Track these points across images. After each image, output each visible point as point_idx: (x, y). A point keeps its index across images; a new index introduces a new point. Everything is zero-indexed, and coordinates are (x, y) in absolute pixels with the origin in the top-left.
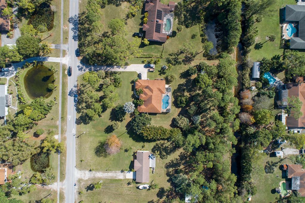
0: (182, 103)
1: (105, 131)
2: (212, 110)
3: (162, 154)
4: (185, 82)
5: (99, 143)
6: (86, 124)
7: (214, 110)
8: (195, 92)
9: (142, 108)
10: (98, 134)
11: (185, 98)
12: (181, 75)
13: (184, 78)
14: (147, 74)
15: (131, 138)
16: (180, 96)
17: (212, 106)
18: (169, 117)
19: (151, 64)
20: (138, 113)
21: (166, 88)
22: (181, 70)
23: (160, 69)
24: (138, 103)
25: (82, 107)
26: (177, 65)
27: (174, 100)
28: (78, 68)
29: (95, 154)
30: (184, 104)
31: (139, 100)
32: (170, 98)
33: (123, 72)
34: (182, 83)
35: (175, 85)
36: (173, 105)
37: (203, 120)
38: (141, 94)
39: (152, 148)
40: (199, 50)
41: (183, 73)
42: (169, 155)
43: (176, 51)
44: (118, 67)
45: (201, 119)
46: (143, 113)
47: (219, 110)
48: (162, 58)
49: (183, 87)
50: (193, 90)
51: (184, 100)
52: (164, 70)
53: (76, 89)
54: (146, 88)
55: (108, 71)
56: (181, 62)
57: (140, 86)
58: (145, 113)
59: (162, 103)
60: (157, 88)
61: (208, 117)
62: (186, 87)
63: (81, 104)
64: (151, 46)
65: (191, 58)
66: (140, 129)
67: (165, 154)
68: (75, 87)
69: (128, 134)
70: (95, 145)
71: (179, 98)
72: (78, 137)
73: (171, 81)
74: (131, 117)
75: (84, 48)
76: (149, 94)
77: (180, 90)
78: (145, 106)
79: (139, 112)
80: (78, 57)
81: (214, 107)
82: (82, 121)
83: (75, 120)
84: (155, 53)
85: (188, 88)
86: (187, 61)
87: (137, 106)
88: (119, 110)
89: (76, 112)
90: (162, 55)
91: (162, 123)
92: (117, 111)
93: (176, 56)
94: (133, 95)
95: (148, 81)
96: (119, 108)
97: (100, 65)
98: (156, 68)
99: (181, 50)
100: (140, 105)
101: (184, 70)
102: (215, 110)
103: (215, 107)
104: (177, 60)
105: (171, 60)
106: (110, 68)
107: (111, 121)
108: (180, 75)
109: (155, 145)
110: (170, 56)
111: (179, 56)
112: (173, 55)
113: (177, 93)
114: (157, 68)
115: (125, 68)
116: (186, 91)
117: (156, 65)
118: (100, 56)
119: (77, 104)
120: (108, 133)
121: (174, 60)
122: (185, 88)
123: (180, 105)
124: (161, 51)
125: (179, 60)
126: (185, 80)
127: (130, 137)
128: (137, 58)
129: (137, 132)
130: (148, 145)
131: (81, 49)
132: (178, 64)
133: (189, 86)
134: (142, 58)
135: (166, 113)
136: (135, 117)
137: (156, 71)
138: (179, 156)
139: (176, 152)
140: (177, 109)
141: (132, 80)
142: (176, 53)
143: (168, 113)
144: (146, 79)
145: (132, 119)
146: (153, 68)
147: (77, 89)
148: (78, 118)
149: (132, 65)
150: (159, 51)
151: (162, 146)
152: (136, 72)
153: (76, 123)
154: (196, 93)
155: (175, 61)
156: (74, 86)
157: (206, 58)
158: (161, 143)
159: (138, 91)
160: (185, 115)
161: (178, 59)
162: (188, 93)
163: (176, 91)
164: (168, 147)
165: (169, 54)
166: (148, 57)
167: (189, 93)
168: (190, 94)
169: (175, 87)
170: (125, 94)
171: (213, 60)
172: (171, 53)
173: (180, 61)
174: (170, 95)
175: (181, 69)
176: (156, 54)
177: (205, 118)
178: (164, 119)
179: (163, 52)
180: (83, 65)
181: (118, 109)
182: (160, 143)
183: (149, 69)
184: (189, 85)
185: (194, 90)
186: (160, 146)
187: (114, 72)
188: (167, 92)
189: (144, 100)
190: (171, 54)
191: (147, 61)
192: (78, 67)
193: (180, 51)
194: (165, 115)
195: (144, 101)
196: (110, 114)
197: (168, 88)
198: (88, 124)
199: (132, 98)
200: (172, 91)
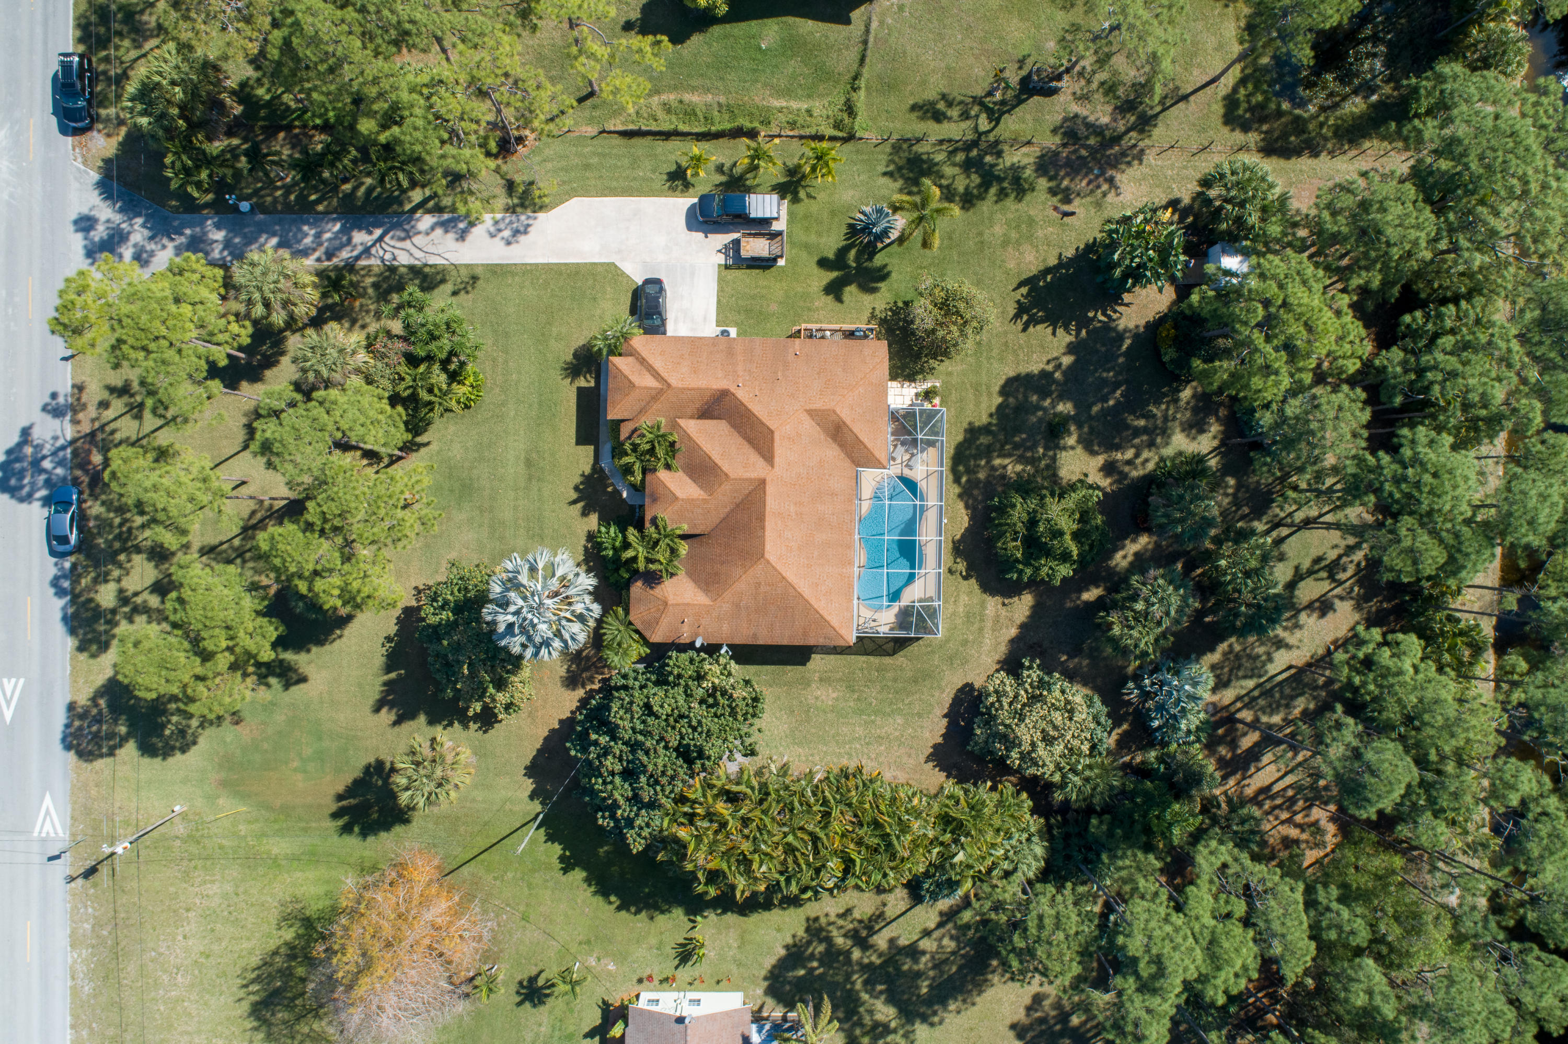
0: (1047, 552)
1: (335, 816)
2: (1310, 606)
3: (867, 1020)
4: (1067, 360)
5: (286, 919)
6: (166, 752)
7: (1323, 607)
8: (1151, 444)
9: (671, 600)
10: (279, 847)
11: (1071, 501)
12: (1024, 290)
13: (1054, 320)
14: (721, 290)
15: (579, 875)
16: (1025, 487)
17: (1310, 572)
18: (923, 677)
19: (749, 190)
20: (637, 650)
21: (894, 416)
22: (1026, 247)
23: (831, 243)
24: (635, 559)
25: (123, 598)
26: (986, 206)
27: (962, 520)
28: (77, 242)
29: (250, 1023)
30: (1065, 557)
31: (640, 526)
32: (932, 501)
33: (498, 271)
34: (1035, 365)
35: (977, 388)
36: (961, 566)
37: (1228, 696)
38: (662, 474)
39: (769, 962)
40: (1187, 68)
41: (1048, 271)
42: (924, 1019)
43: (978, 71)
44: (453, 221)
45: (1214, 690)
46: (683, 648)
47: (1373, 605)
48: (850, 137)
49: (1047, 403)
50: (1137, 432)
51: (1067, 525)
52: (870, 250)
53: (67, 430)
54: (705, 413)
55: (363, 263)
56: (1028, 172)
57: (656, 396)
58: (698, 651)
59: (860, 556)
60: (811, 413)
61: (1272, 669)
62: (1076, 406)
63: (116, 573)
64: (753, 26)
65: (1117, 139)
66: (652, 805)
67: (885, 1012)
68: (56, 412)
69: (551, 838)
70: (246, 945)
71: (1018, 500)
72: (91, 872)
73: (941, 351)
74: (571, 681)
75: (133, 54)
76: (732, 475)
77: (1017, 430)
78: (696, 581)
79: (645, 642)
80: (77, 132)
81: (1326, 586)
82: (123, 730)
83: (60, 718)
84: (787, 93)
85: (1095, 409)
86: (1076, 167)
87: (627, 585)
88: (451, 626)
89: (71, 643)
90: (850, 109)
91: (860, 731)
92: (436, 632)
93: (984, 124)
94: (588, 480)
95: (730, 352)
96: (458, 609)
97: (288, 208)
98: (801, 236)
99: (1021, 62)
100: (652, 579)
101: (1055, 253)
102: (1337, 603)
103: (1340, 583)
104: (988, 159)
105: (939, 157)
106: (380, 239)
107: (397, 723)
108: (1018, 295)
109: (801, 933)
110: (922, 118)
111: (1011, 124)
112: (954, 113)
113: (997, 462)
114: (807, 229)
115: (516, 232)
116: (1071, 441)
117: (800, 208)
118: (281, 128)
119: (74, 574)
120: (364, 834)
121: (960, 157)
122: (1065, 408)
123: (1029, 571)
124: (848, 77)
125: (1013, 157)
126: (1065, 338)
127: (567, 865)
128: (617, 141)
129: (630, 834)
130: (732, 939)
131: (107, 59)
132: (1002, 195)
133: (1102, 390)
134: (675, 144)
135: (896, 645)
136: (608, 690)
137: (804, 255)
138: (1013, 1027)
139: (989, 994)
140: (993, 604)
141: (579, 341)
142: (979, 92)
143: (914, 648)
144: (710, 330)
145: (584, 702)
146: (776, 226)
147: (69, 432)
148: (83, 699)
149: (576, 206)
150: (823, 75)
151: (863, 944)
152: (611, 272)
153: (68, 747)
154: (1169, 451)
155: (968, 166)
156: (45, 409)
157: (1253, 138)
158: (857, 914)
159: (635, 447)
160: (1071, 657)
161: (996, 148)
162: (1093, 453)
163: (984, 440)
164: (913, 951)
165: (914, 108)
166: (727, 126)
167: (1100, 460)
168: (1109, 469)
169: (978, 404)
170: (513, 469)
171: (1316, 155)
172: (930, 94)
173: (1016, 170)
174: (934, 481)
175: (1030, 238)
176: (794, 105)
177: (1250, 683)
178: (873, 694)
179: (862, 83)
180: (130, 208)
181: (446, 615)
182: (842, 916)
183: (737, 243)
184: (1105, 382)
185: (1145, 430)
186: (840, 941)
187: (415, 271)
188: (901, 454)
189: (685, 528)
190: (932, 104)
191: (720, 169)
192: (85, 223)
193: (1013, 77)
194: (887, 660)
195: (684, 537)
196: (379, 660)
197: (909, 415)
198: (183, 750)
199: (585, 513)
200: (950, 438)
